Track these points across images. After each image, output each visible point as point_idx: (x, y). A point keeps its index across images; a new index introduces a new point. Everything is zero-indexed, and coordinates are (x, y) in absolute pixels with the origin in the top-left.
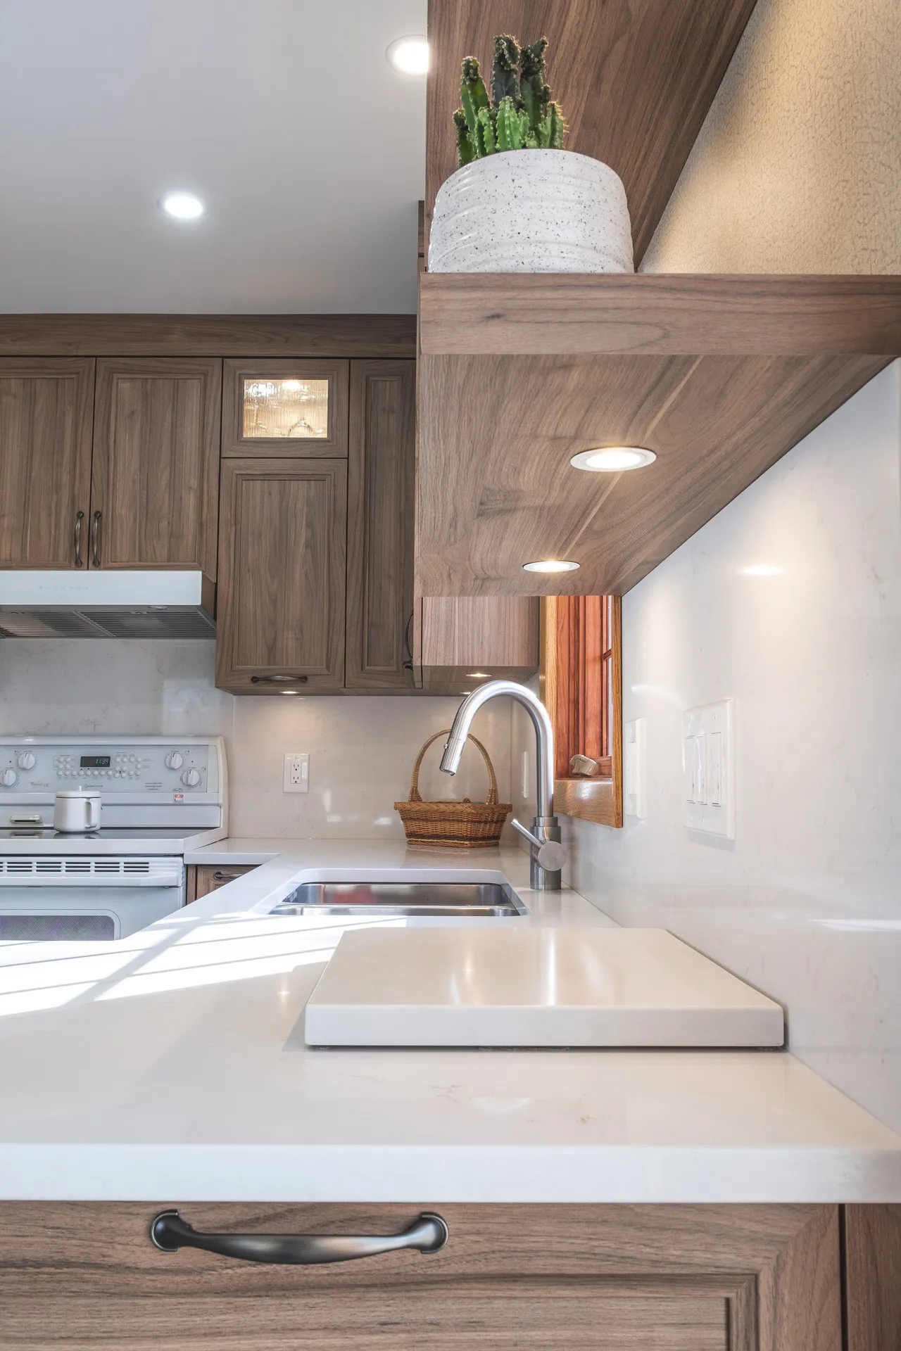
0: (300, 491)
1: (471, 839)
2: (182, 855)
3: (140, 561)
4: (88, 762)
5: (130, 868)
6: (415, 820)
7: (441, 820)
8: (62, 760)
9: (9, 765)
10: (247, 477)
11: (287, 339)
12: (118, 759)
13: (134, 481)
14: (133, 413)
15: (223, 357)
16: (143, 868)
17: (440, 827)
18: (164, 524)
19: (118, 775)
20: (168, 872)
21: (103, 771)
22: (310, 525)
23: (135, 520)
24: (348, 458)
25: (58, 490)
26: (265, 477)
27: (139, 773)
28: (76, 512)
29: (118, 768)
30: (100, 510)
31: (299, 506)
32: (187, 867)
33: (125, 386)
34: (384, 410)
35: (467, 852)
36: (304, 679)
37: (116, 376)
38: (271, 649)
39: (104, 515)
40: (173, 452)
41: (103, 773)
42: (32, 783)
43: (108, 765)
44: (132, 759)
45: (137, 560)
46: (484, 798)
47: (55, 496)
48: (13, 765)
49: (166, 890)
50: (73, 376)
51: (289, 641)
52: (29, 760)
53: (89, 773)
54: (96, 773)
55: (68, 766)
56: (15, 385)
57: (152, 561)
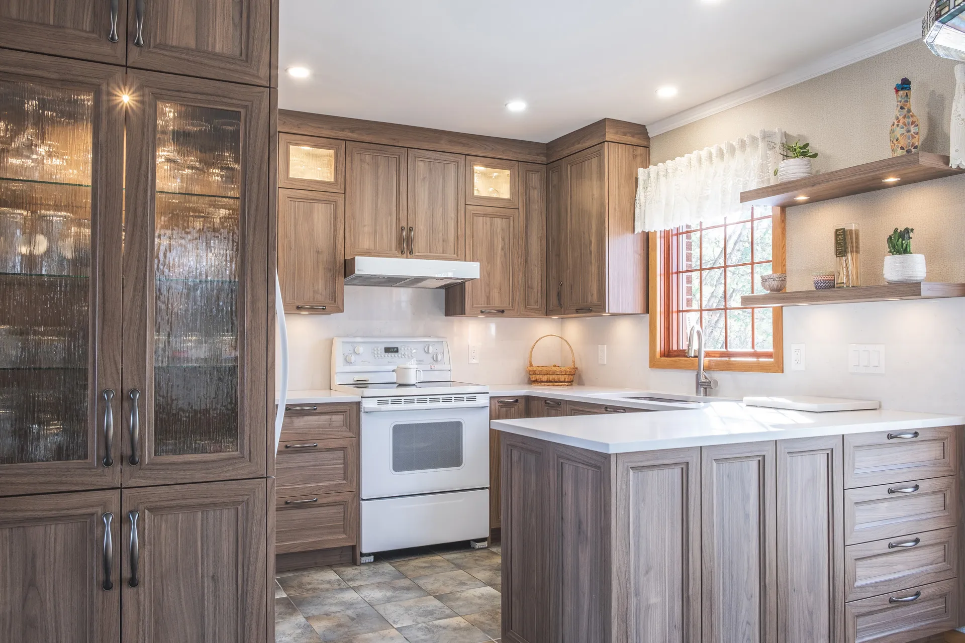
0: (499, 223)
1: (568, 382)
2: (487, 393)
3: (430, 253)
4: (387, 350)
5: (469, 399)
6: (538, 374)
7: (552, 374)
8: (376, 349)
9: (350, 352)
10: (477, 215)
11: (493, 149)
12: (403, 349)
13: (426, 213)
14: (424, 178)
15: (466, 155)
16: (474, 399)
17: (551, 378)
18: (440, 235)
19: (403, 356)
20: (483, 401)
21: (396, 354)
22: (503, 240)
23: (427, 233)
24: (518, 209)
25: (391, 214)
26: (485, 215)
27: (413, 355)
28: (401, 227)
29: (403, 353)
30: (412, 226)
31: (498, 231)
32: (491, 398)
33: (421, 164)
34: (532, 187)
35: (566, 388)
36: (503, 311)
37: (417, 159)
38: (488, 298)
39: (414, 229)
40: (443, 199)
41: (396, 355)
42: (362, 361)
43: (397, 351)
44: (409, 349)
45: (429, 252)
46: (570, 364)
47: (389, 217)
48: (352, 351)
49: (484, 409)
50: (396, 156)
51: (495, 294)
52: (361, 349)
53: (389, 355)
54: (393, 355)
55: (379, 352)
56: (368, 158)
57: (435, 253)
